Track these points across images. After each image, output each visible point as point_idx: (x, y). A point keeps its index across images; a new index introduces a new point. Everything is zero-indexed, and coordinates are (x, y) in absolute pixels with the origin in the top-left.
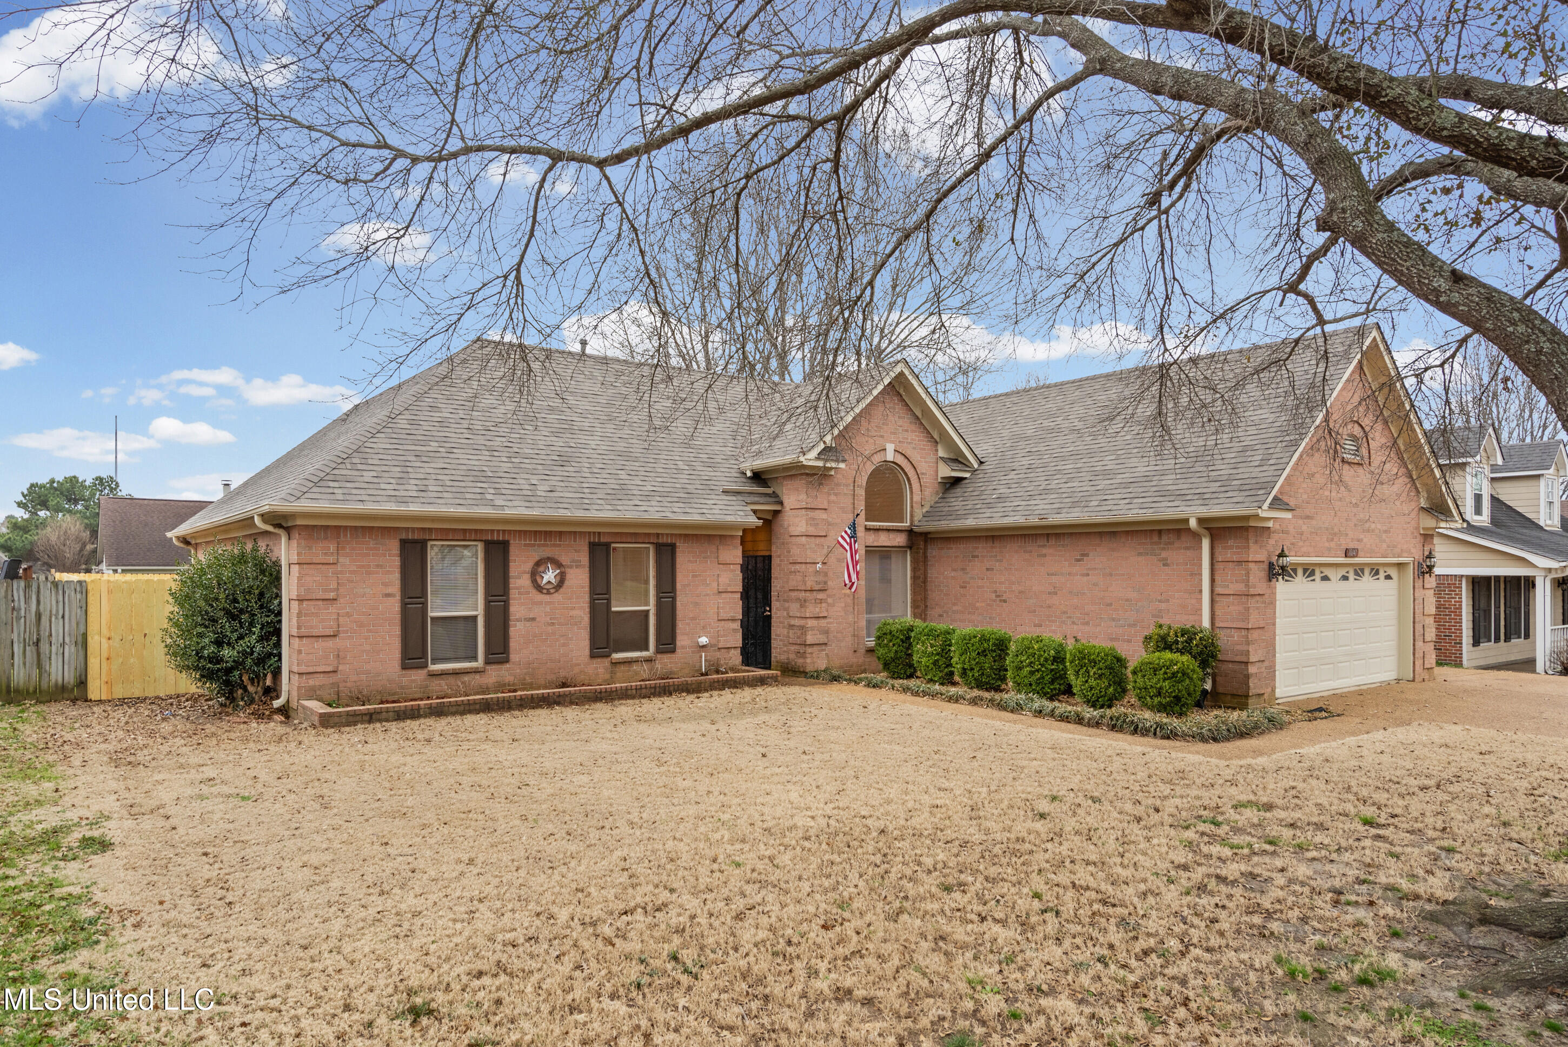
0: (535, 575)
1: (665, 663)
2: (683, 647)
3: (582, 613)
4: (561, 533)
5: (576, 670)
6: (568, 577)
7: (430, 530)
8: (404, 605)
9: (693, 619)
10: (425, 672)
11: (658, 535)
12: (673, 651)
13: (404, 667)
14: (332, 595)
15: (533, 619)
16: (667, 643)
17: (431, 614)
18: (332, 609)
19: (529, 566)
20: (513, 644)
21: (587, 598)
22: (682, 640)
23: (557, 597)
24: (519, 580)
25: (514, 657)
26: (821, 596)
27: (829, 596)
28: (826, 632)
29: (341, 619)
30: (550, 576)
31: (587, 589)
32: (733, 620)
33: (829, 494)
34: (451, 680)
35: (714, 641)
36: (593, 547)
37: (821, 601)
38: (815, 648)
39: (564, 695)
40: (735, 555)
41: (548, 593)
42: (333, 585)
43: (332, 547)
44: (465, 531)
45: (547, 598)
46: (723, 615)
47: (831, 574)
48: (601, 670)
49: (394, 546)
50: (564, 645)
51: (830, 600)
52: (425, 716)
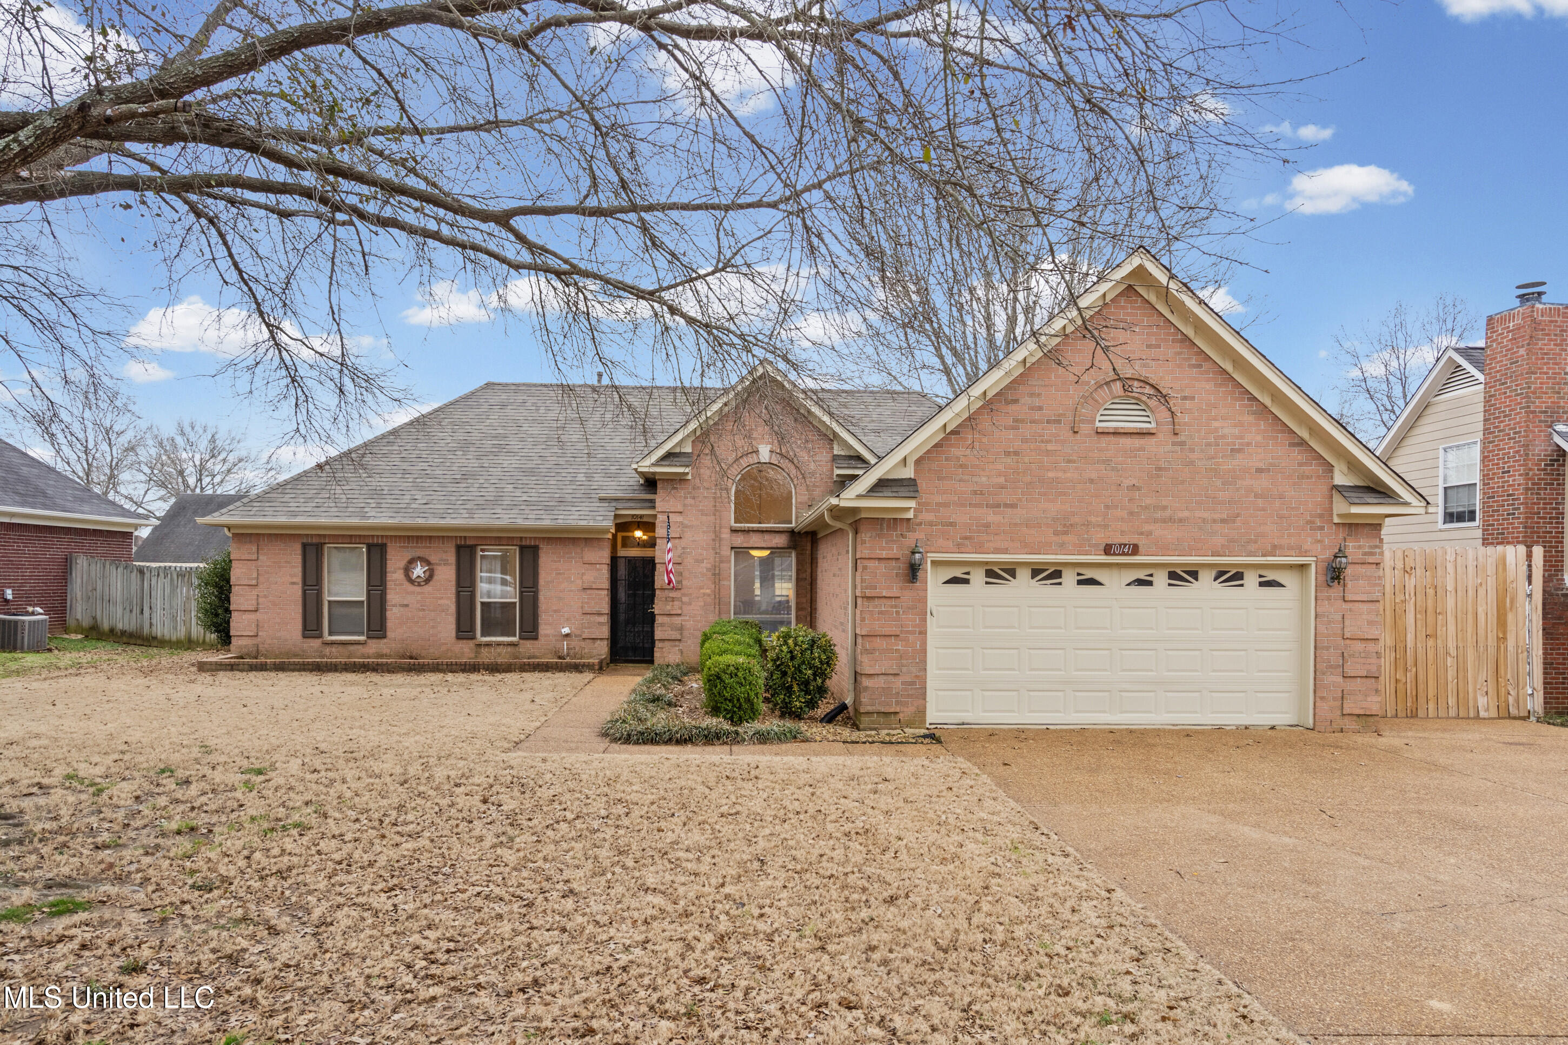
0: (407, 571)
1: (528, 647)
2: (547, 635)
3: (450, 603)
4: (430, 537)
5: (444, 648)
6: (436, 572)
7: (324, 536)
8: (304, 592)
9: (555, 611)
10: (320, 641)
11: (521, 538)
12: (536, 638)
13: (304, 637)
14: (254, 582)
15: (407, 606)
16: (531, 630)
17: (327, 598)
18: (255, 592)
19: (402, 564)
20: (390, 624)
21: (453, 590)
22: (544, 629)
23: (428, 589)
24: (395, 575)
25: (390, 634)
26: (673, 594)
27: (684, 595)
28: (681, 629)
29: (261, 600)
30: (419, 571)
31: (454, 583)
32: (600, 614)
33: (686, 498)
34: (341, 648)
35: (578, 632)
36: (459, 548)
37: (673, 599)
38: (667, 643)
39: (381, 665)
40: (604, 555)
41: (419, 585)
42: (255, 575)
43: (254, 549)
44: (351, 536)
45: (418, 589)
46: (587, 609)
47: (686, 574)
48: (466, 650)
49: (298, 548)
50: (433, 627)
51: (685, 599)
52: (271, 670)
